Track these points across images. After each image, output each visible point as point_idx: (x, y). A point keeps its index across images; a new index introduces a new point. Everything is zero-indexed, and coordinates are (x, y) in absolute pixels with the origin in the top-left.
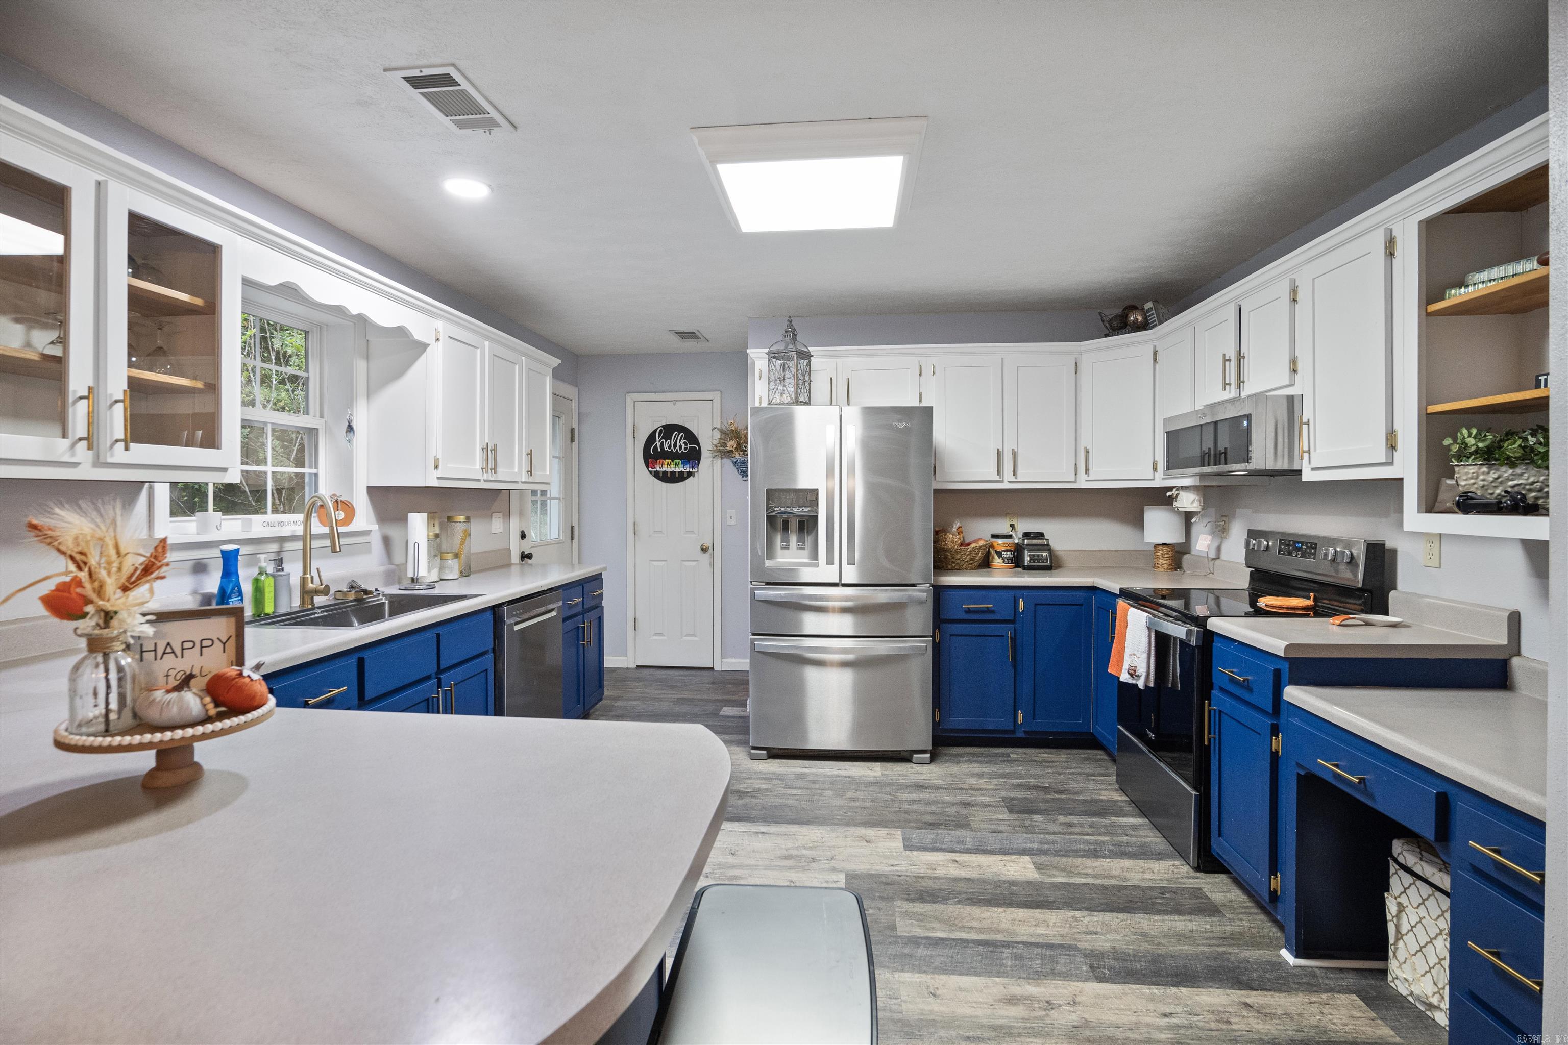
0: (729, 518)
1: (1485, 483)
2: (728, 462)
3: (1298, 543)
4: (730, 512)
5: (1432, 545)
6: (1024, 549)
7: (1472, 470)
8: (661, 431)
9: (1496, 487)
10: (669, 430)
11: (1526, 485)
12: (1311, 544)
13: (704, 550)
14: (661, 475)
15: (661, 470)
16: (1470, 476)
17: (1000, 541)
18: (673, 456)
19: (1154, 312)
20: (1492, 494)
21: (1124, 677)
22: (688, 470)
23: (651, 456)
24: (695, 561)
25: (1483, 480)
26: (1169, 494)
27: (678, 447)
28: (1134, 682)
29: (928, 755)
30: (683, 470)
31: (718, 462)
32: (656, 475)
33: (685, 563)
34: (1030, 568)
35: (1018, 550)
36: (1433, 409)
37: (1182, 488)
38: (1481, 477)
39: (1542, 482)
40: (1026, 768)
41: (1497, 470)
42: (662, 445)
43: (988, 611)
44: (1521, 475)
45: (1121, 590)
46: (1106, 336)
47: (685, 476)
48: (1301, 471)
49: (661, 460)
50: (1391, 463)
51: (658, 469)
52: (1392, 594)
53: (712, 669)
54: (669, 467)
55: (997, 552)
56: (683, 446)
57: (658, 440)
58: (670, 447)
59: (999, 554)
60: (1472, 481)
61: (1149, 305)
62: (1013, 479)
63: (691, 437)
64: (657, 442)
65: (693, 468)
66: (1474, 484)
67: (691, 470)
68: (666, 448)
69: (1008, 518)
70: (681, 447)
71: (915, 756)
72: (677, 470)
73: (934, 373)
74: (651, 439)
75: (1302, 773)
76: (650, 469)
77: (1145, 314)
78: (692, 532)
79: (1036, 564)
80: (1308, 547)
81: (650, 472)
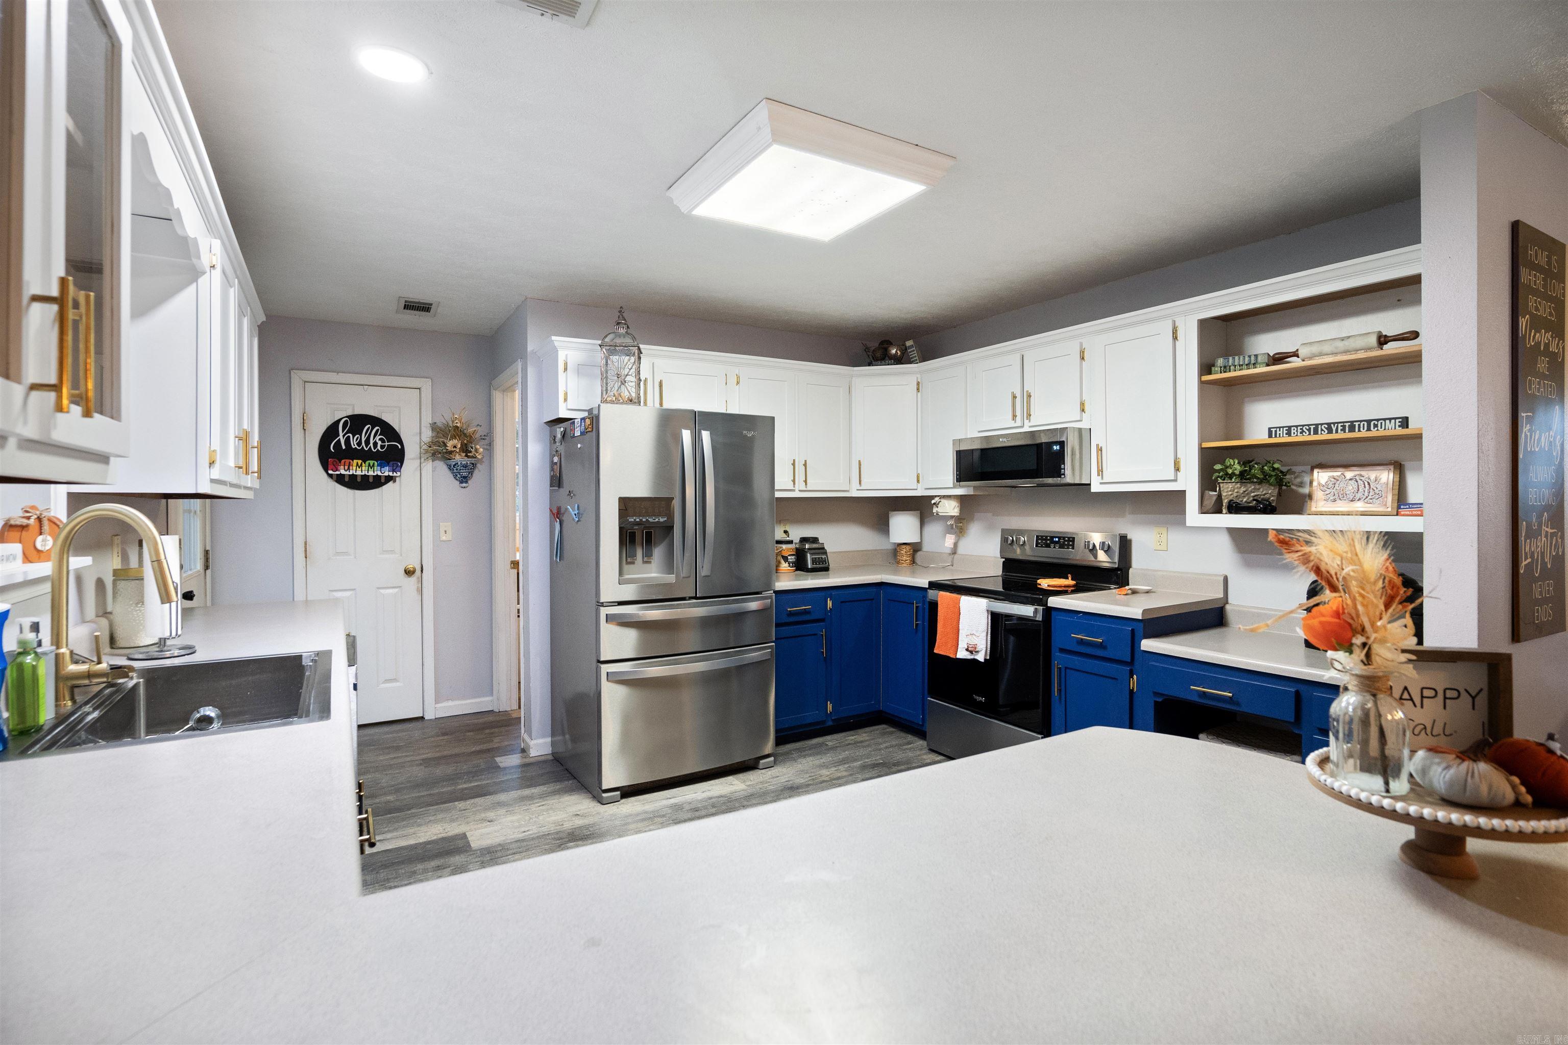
0: (442, 532)
1: (1238, 494)
2: (441, 466)
3: (1056, 537)
4: (444, 526)
5: (1162, 536)
6: (807, 552)
7: (1230, 486)
8: (346, 422)
9: (1244, 496)
10: (357, 422)
11: (1261, 495)
12: (1069, 538)
13: (409, 573)
14: (347, 479)
15: (347, 473)
16: (1229, 489)
17: (784, 546)
18: (365, 456)
19: (914, 349)
20: (1242, 501)
21: (962, 654)
22: (386, 474)
23: (332, 455)
24: (397, 587)
25: (1237, 492)
26: (933, 502)
27: (371, 445)
28: (972, 657)
29: (772, 759)
30: (379, 474)
31: (428, 466)
32: (339, 479)
33: (382, 591)
34: (814, 570)
35: (800, 554)
36: (1205, 445)
37: (944, 497)
38: (1236, 491)
39: (1270, 494)
40: (852, 751)
41: (1245, 486)
42: (347, 441)
43: (806, 612)
44: (1259, 489)
45: (931, 583)
46: (870, 364)
47: (383, 480)
48: (1090, 485)
49: (347, 461)
50: (1175, 480)
51: (343, 472)
52: (1131, 571)
53: (422, 718)
54: (358, 469)
55: (783, 557)
56: (380, 443)
57: (341, 434)
58: (359, 444)
59: (785, 559)
60: (1230, 493)
61: (909, 343)
62: (803, 488)
63: (389, 432)
64: (341, 437)
65: (393, 471)
66: (1231, 495)
67: (391, 474)
68: (354, 444)
69: (782, 525)
70: (375, 444)
71: (761, 762)
72: (371, 473)
73: (738, 383)
74: (331, 432)
75: (1160, 700)
76: (330, 472)
77: (904, 350)
78: (392, 552)
79: (818, 566)
80: (1066, 541)
81: (331, 476)
